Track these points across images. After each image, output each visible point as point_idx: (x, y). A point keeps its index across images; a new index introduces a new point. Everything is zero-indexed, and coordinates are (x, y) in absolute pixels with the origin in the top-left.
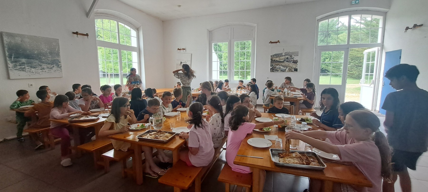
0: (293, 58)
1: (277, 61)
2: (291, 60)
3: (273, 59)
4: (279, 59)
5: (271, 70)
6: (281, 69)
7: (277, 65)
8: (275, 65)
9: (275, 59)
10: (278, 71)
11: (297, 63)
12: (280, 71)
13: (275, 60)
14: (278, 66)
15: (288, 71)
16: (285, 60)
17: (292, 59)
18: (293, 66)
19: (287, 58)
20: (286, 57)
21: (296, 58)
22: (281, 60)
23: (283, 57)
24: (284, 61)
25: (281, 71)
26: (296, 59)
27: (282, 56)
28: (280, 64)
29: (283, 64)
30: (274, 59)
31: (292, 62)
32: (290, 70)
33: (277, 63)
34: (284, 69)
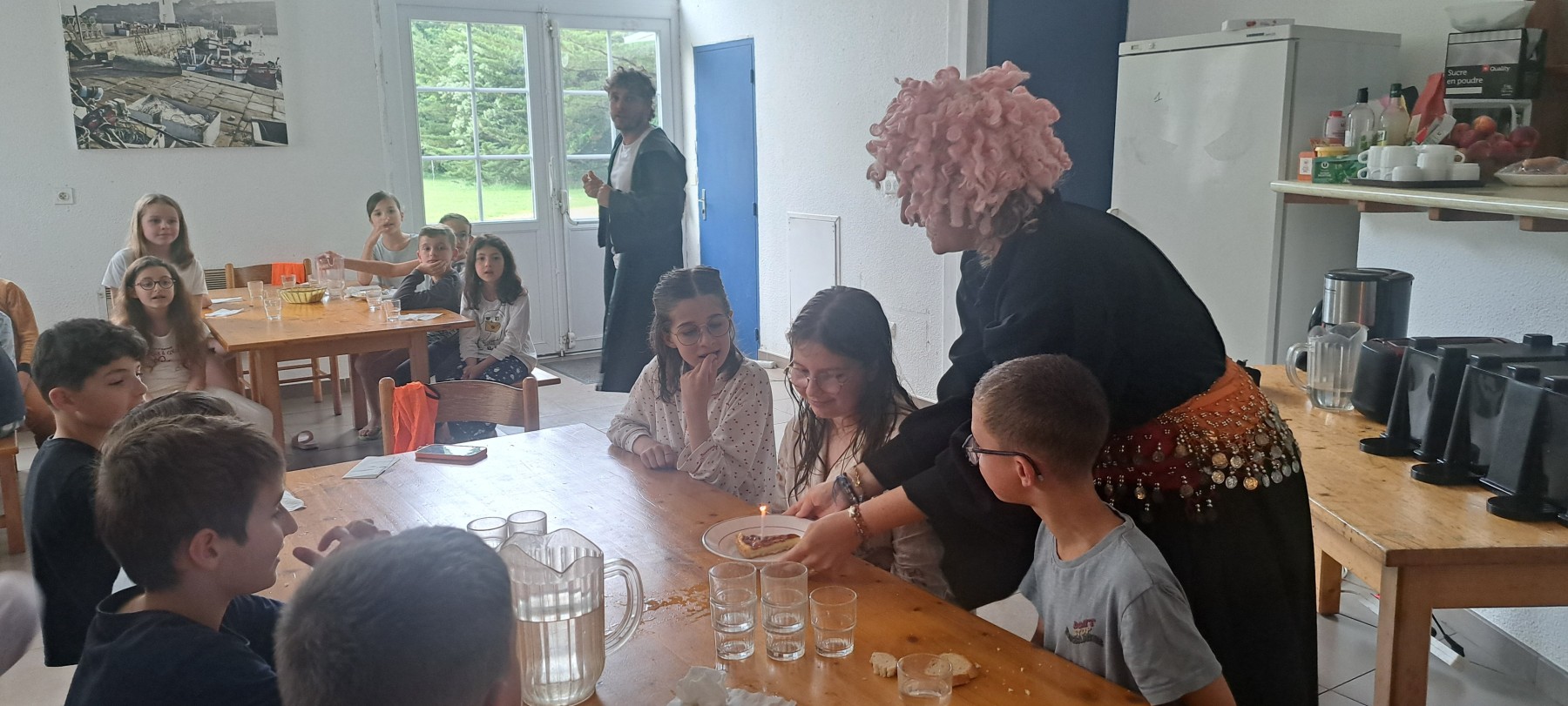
0: (244, 51)
1: (124, 66)
2: (233, 61)
3: (85, 48)
4: (133, 46)
5: (79, 131)
6: (163, 128)
7: (131, 94)
8: (110, 95)
9: (105, 44)
10: (144, 139)
11: (275, 88)
12: (162, 140)
13: (102, 56)
14: (138, 104)
15: (219, 143)
16: (184, 60)
17: (238, 56)
18: (251, 106)
19: (201, 46)
20: (193, 33)
21: (262, 51)
22: (154, 59)
23: (170, 38)
24: (178, 68)
25: (169, 139)
26: (261, 54)
27: (160, 27)
28: (153, 89)
29: (176, 88)
30: (94, 47)
31: (243, 75)
32: (236, 136)
33: (130, 79)
34: (187, 127)
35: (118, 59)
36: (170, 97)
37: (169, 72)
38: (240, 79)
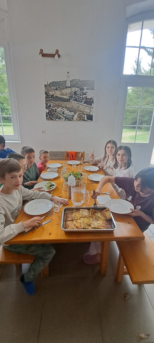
0: (85, 95)
1: (58, 99)
3: (49, 94)
4: (59, 93)
8: (53, 106)
9: (53, 93)
10: (60, 118)
11: (91, 105)
13: (53, 96)
14: (59, 109)
15: (77, 120)
16: (71, 97)
17: (83, 96)
18: (85, 110)
19: (75, 93)
20: (74, 89)
22: (64, 97)
23: (68, 91)
24: (69, 99)
25: (66, 118)
27: (66, 87)
28: (63, 105)
29: (68, 105)
30: (51, 93)
31: (84, 101)
32: (81, 118)
33: (58, 102)
34: (70, 115)
35: (56, 97)
36: (67, 107)
37: (68, 100)
38: (84, 102)
